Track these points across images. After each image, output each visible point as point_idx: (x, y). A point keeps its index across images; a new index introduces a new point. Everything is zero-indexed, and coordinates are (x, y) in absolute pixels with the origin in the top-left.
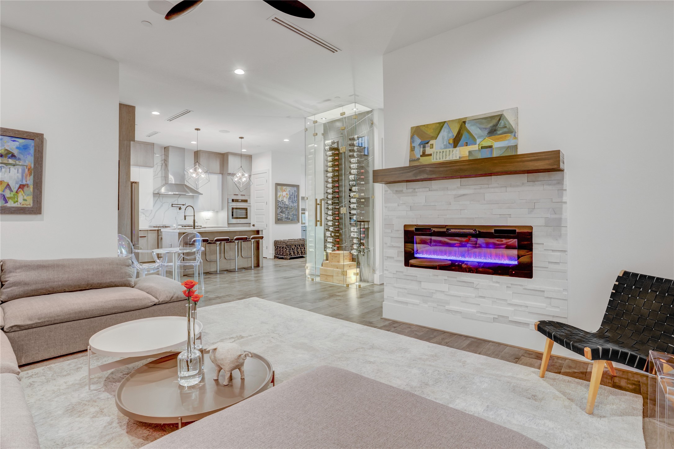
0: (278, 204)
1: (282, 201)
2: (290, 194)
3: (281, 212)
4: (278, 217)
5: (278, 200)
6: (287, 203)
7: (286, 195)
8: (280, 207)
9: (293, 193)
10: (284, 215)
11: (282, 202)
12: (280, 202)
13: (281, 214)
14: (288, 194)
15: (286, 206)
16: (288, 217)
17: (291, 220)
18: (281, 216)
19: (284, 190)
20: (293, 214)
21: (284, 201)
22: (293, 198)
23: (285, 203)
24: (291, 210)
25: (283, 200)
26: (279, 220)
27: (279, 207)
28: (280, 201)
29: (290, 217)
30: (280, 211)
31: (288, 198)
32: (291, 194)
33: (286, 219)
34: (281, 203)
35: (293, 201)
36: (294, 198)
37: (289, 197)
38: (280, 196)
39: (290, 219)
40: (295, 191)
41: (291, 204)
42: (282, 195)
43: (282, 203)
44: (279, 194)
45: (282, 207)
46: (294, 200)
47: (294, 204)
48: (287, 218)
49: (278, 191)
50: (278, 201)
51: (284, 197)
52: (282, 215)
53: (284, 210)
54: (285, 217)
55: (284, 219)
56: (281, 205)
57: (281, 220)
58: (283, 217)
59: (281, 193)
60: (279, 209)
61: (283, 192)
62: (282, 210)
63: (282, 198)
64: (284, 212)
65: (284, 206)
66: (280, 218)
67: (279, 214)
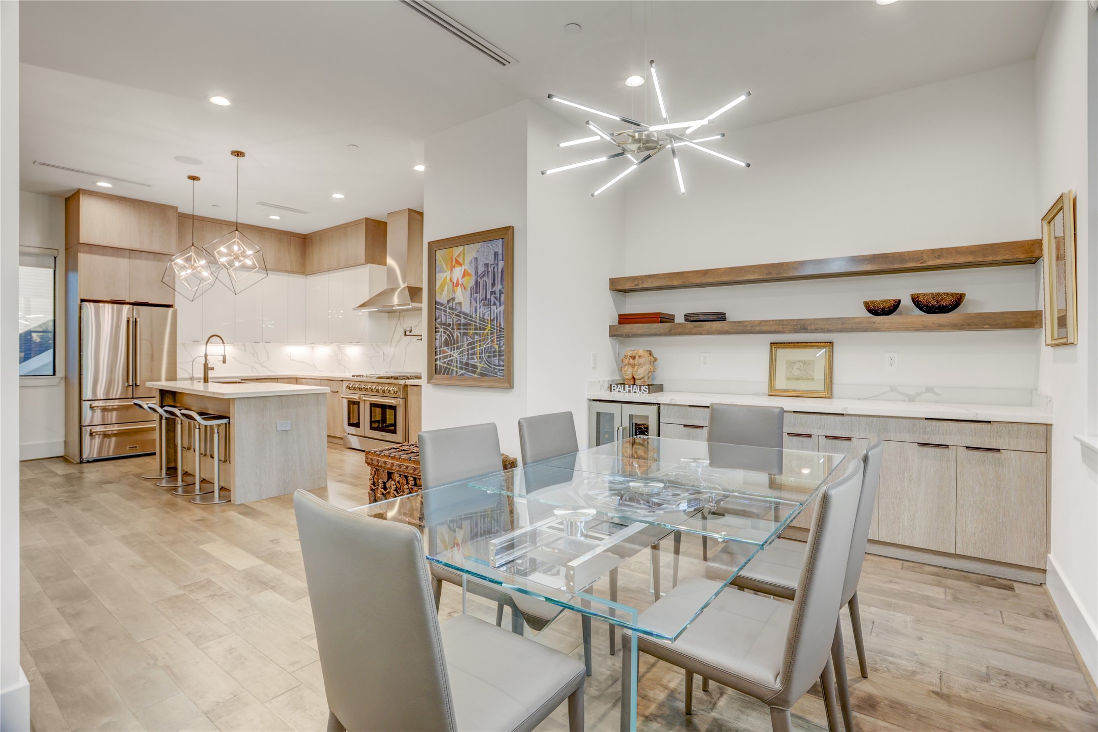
1: (448, 302)
2: (476, 273)
3: (447, 344)
4: (438, 363)
6: (466, 308)
7: (464, 276)
8: (445, 324)
9: (487, 265)
10: (455, 355)
11: (451, 304)
12: (442, 308)
13: (445, 349)
14: (469, 275)
15: (463, 321)
16: (471, 362)
17: (481, 374)
18: (447, 357)
19: (458, 262)
20: (487, 351)
21: (456, 301)
22: (490, 282)
23: (458, 308)
24: (479, 335)
25: (454, 299)
26: (439, 370)
27: (441, 324)
28: (442, 305)
29: (475, 361)
30: (443, 339)
31: (472, 289)
32: (481, 269)
33: (461, 368)
34: (448, 310)
35: (488, 296)
36: (493, 285)
37: (472, 283)
38: (443, 287)
39: (478, 371)
40: (496, 254)
41: (482, 310)
42: (448, 278)
43: (450, 308)
45: (449, 325)
46: (492, 293)
47: (493, 308)
48: (467, 364)
49: (439, 271)
50: (438, 303)
52: (450, 353)
53: (455, 336)
54: (458, 362)
55: (455, 369)
56: (446, 315)
57: (444, 374)
58: (452, 361)
59: (447, 273)
60: (439, 334)
61: (454, 267)
62: (448, 335)
63: (448, 291)
64: (454, 344)
65: (455, 320)
66: (442, 364)
67: (441, 349)
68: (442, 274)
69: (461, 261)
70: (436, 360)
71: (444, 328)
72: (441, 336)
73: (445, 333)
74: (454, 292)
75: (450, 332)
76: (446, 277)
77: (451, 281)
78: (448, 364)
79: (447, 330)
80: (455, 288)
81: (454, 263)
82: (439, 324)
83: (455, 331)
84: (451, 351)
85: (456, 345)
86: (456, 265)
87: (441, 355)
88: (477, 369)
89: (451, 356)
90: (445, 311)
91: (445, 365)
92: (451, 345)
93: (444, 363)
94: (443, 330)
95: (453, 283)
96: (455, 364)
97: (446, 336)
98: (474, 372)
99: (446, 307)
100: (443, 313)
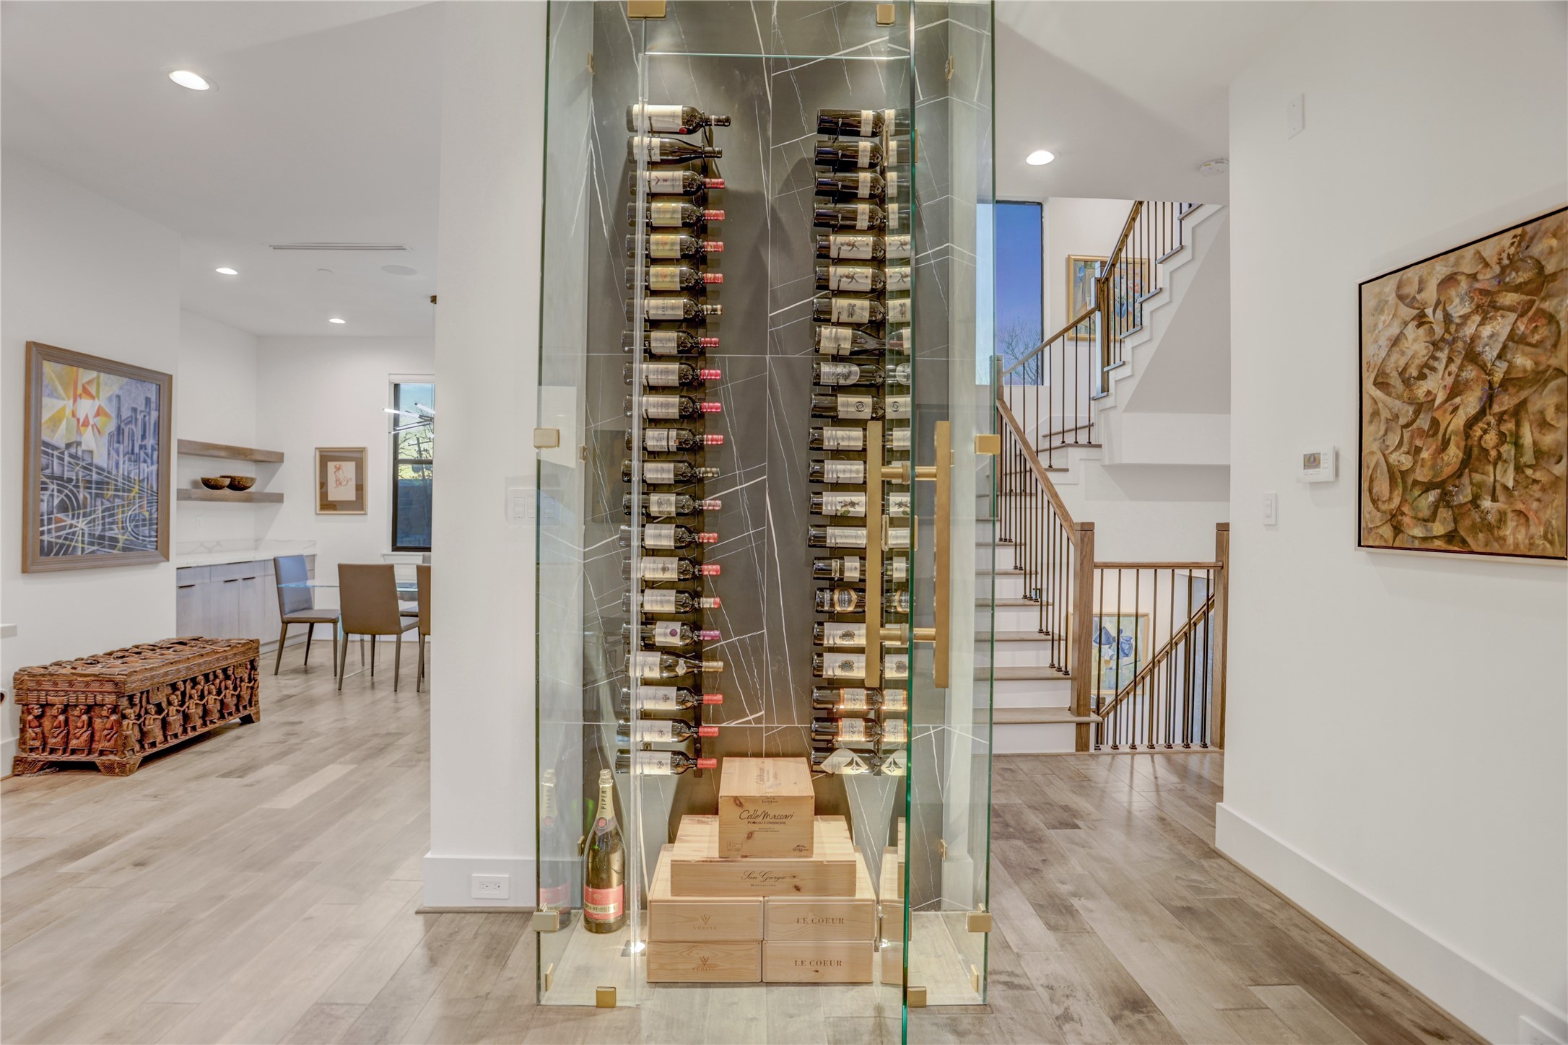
0: (44, 461)
1: (68, 446)
2: (119, 415)
3: (63, 508)
4: (46, 538)
5: (45, 437)
6: (101, 459)
7: (97, 414)
8: (61, 478)
9: (134, 410)
10: (81, 524)
11: (73, 450)
12: (56, 453)
13: (61, 516)
14: (106, 415)
15: (95, 477)
16: (108, 534)
17: (124, 549)
18: (64, 528)
19: (85, 391)
20: (133, 519)
21: (84, 447)
22: (138, 433)
23: (87, 457)
24: (122, 498)
25: (79, 444)
26: (46, 550)
27: (52, 477)
28: (55, 448)
29: (116, 532)
30: (56, 502)
31: (111, 435)
32: (126, 413)
33: (92, 544)
34: (67, 458)
35: (136, 450)
36: (143, 437)
37: (112, 427)
38: (56, 421)
39: (120, 545)
40: (148, 400)
41: (125, 467)
42: (68, 412)
43: (71, 456)
44: (50, 406)
45: (70, 480)
46: (141, 447)
47: (143, 466)
48: (102, 537)
49: (46, 391)
50: (46, 444)
51: (86, 424)
52: (69, 522)
53: (81, 497)
54: (86, 535)
55: (80, 545)
56: (63, 465)
57: (57, 554)
58: (74, 534)
59: (65, 402)
60: (49, 492)
61: (80, 396)
62: (67, 496)
63: (67, 429)
64: (79, 508)
65: (81, 474)
66: (53, 540)
67: (53, 516)
68: (55, 401)
69: (93, 390)
70: (42, 533)
71: (58, 485)
72: (52, 496)
73: (59, 491)
74: (79, 433)
75: (71, 491)
76: (65, 406)
77: (74, 415)
78: (66, 539)
79: (66, 488)
80: (82, 429)
81: (80, 391)
82: (48, 477)
83: (81, 490)
84: (73, 518)
85: (81, 511)
86: (84, 395)
87: (53, 526)
88: (118, 542)
89: (71, 526)
90: (62, 459)
91: (61, 541)
92: (73, 510)
93: (59, 537)
94: (55, 487)
95: (78, 420)
96: (80, 538)
97: (62, 496)
98: (113, 547)
99: (63, 453)
100: (56, 460)
